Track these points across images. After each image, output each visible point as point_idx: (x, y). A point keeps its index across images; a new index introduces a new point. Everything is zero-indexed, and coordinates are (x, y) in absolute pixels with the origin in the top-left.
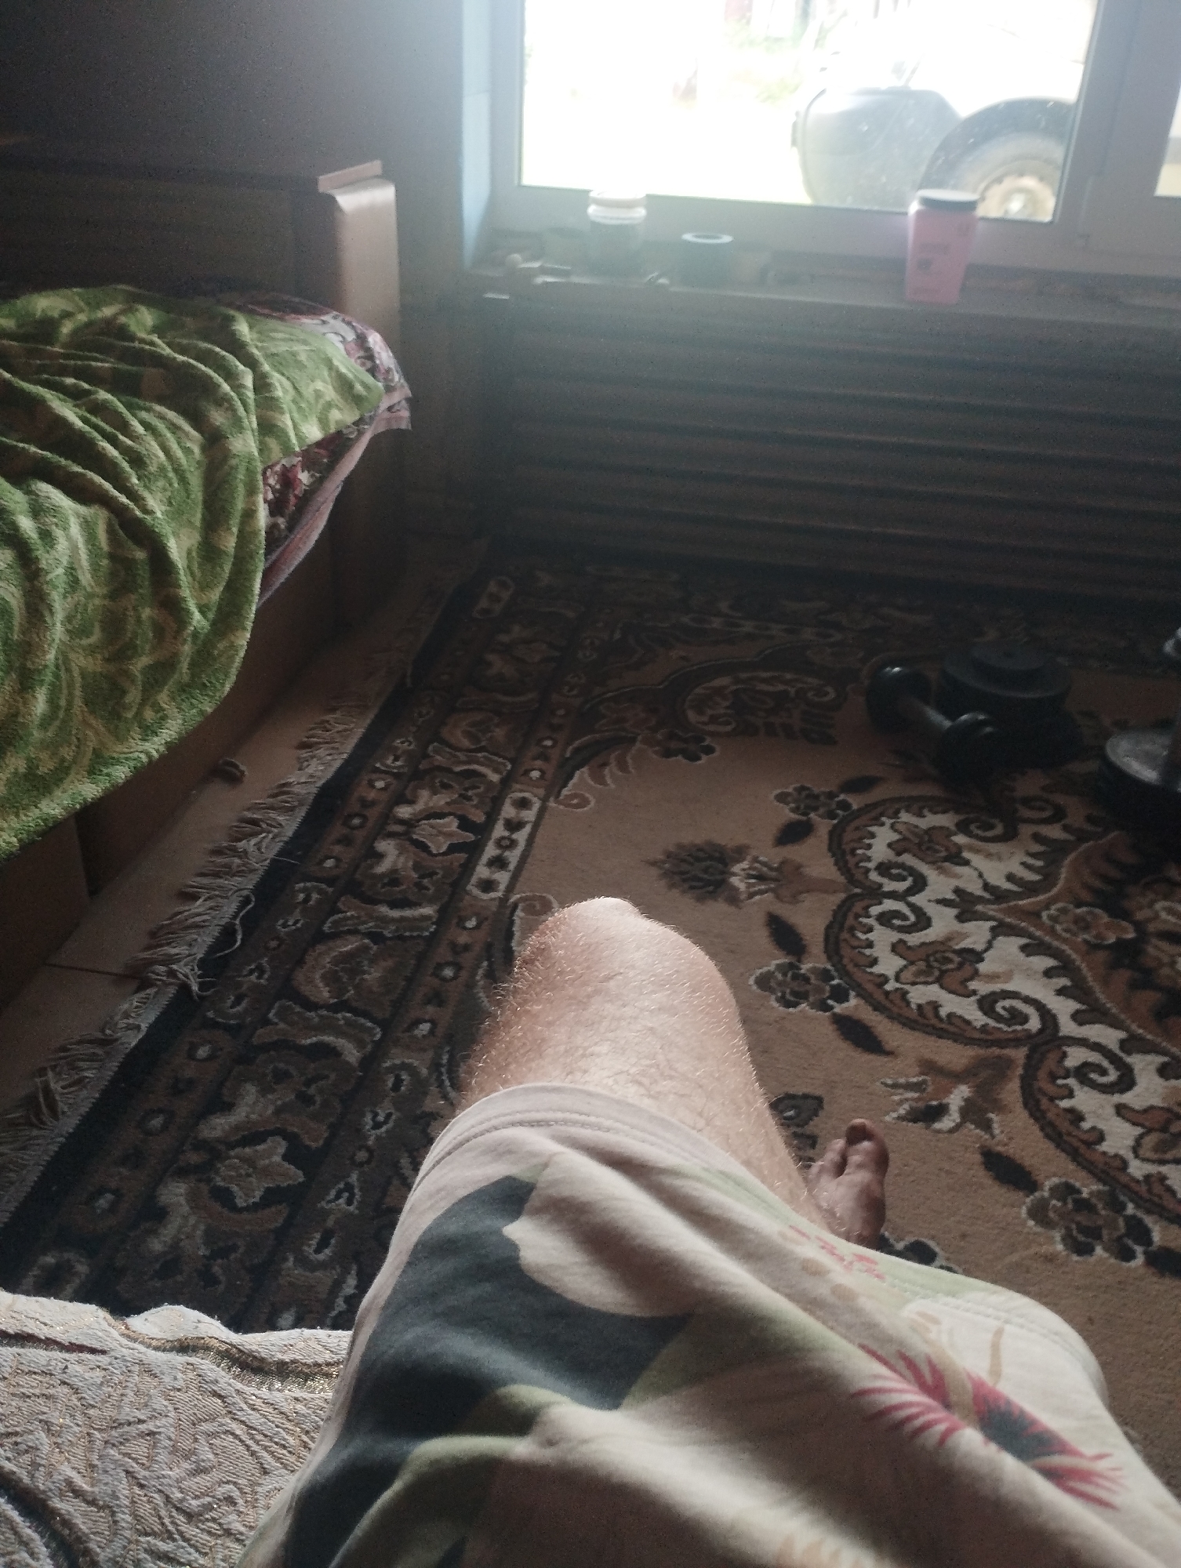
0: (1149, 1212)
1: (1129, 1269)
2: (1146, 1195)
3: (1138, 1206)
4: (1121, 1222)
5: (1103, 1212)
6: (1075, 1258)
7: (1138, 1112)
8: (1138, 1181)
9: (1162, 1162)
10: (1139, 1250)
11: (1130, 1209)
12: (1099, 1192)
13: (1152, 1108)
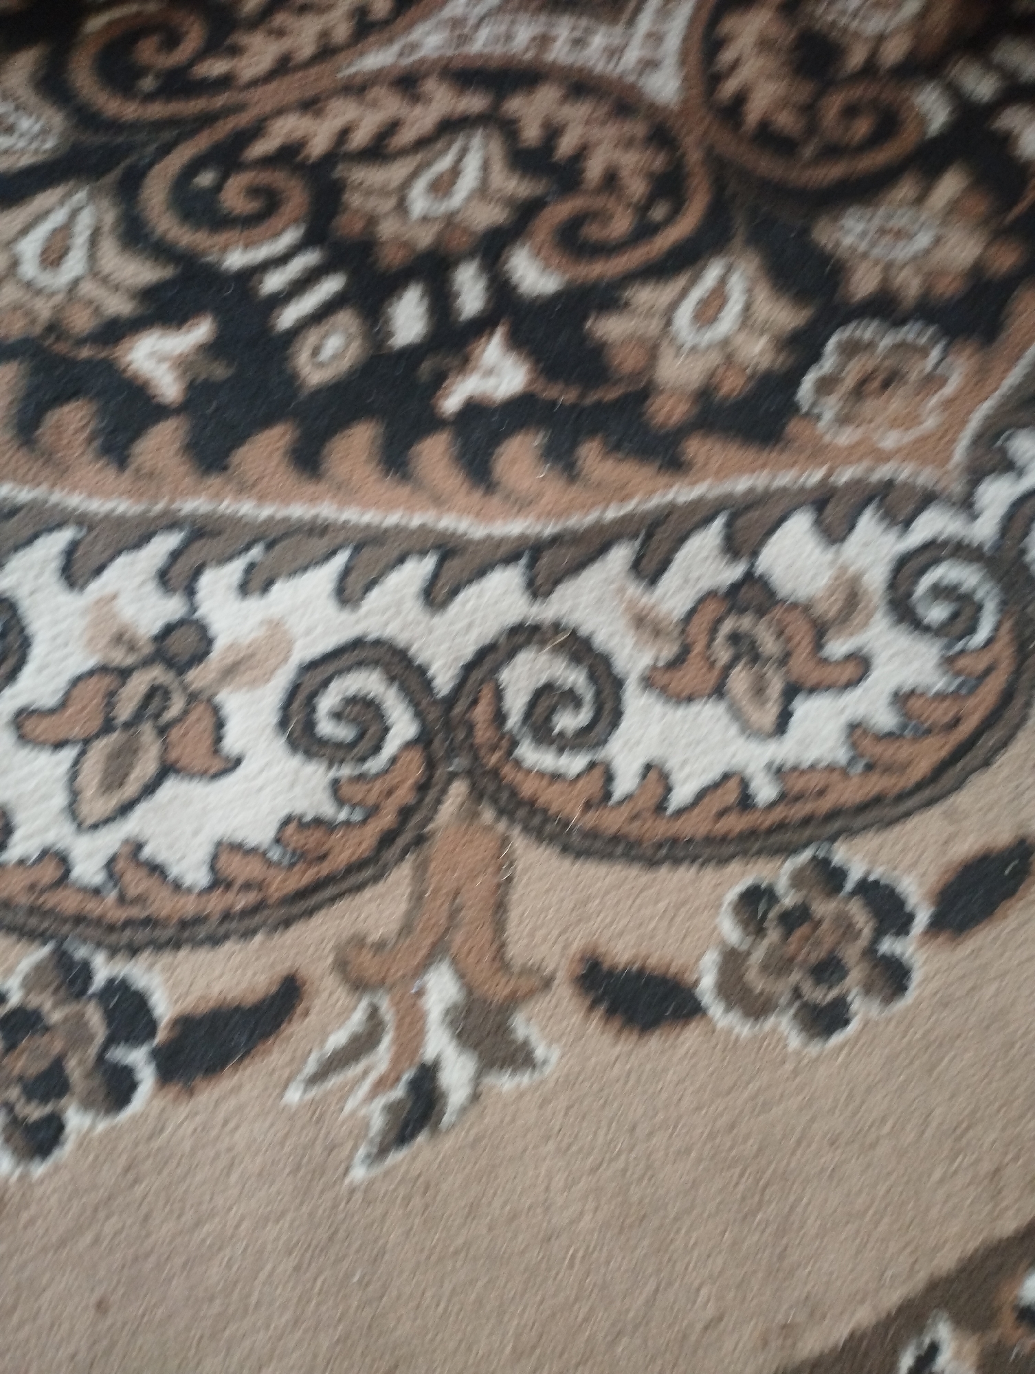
0: (134, 951)
1: (134, 1119)
2: (121, 915)
3: (113, 952)
4: (95, 1018)
5: (56, 1017)
6: (39, 1169)
7: (52, 711)
8: (97, 891)
9: (126, 809)
10: (138, 1058)
11: (103, 969)
12: (39, 968)
13: (77, 681)
